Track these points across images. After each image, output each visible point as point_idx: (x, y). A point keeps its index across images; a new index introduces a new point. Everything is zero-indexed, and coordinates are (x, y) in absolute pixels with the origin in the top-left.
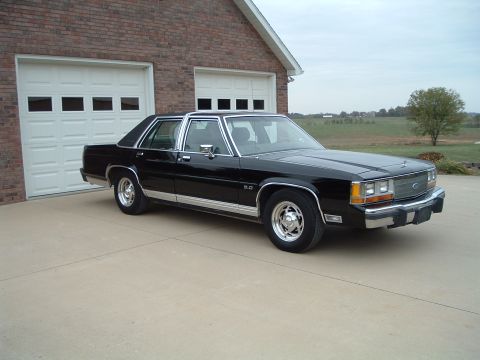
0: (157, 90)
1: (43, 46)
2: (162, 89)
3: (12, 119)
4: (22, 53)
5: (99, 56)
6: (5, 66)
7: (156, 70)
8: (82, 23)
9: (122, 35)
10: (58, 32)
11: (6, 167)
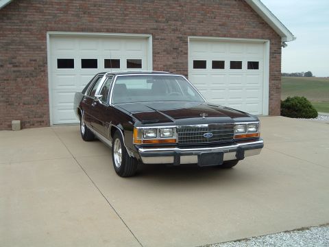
0: (155, 54)
1: (66, 26)
2: (158, 53)
3: (43, 74)
4: (51, 30)
5: (108, 31)
6: (39, 39)
7: (154, 39)
8: (95, 8)
9: (126, 15)
10: (77, 16)
11: (37, 104)
